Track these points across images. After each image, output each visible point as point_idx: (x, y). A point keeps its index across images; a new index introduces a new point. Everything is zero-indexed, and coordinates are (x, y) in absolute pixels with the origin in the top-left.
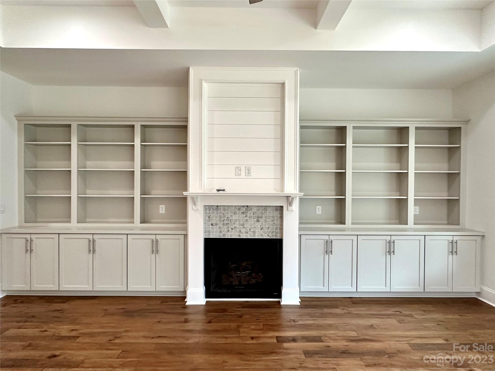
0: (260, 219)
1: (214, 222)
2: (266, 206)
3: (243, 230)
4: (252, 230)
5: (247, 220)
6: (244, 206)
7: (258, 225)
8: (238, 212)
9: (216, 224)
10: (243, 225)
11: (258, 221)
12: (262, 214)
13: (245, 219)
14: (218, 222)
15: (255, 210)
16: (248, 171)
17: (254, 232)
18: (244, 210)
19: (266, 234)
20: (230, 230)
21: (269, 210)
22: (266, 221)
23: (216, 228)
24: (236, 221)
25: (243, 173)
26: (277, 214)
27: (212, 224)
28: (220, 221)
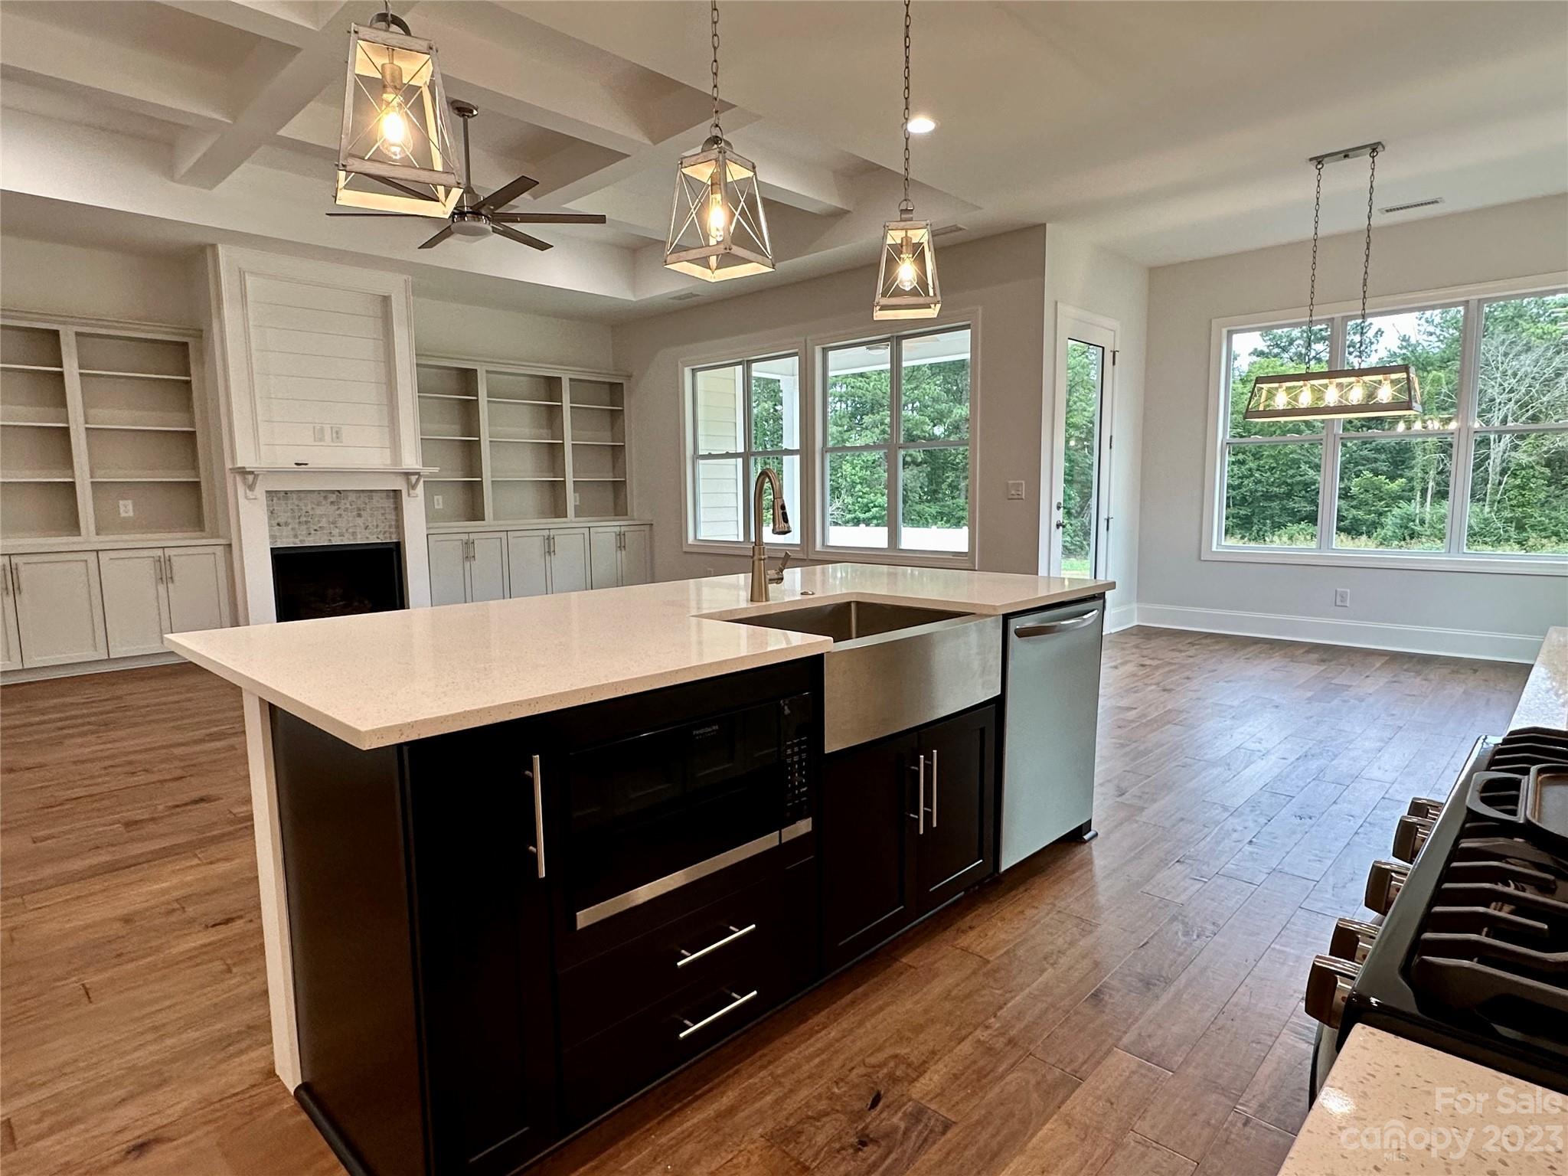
0: (362, 512)
1: (282, 520)
2: (371, 491)
3: (336, 532)
4: (351, 530)
5: (340, 515)
6: (333, 492)
7: (360, 521)
8: (324, 502)
9: (287, 524)
10: (334, 523)
11: (359, 515)
12: (366, 504)
13: (338, 512)
14: (290, 521)
15: (352, 497)
16: (337, 434)
17: (354, 534)
18: (333, 498)
19: (375, 536)
20: (313, 532)
21: (376, 497)
22: (372, 516)
23: (286, 531)
24: (321, 516)
25: (328, 437)
26: (389, 504)
27: (279, 525)
28: (294, 518)
